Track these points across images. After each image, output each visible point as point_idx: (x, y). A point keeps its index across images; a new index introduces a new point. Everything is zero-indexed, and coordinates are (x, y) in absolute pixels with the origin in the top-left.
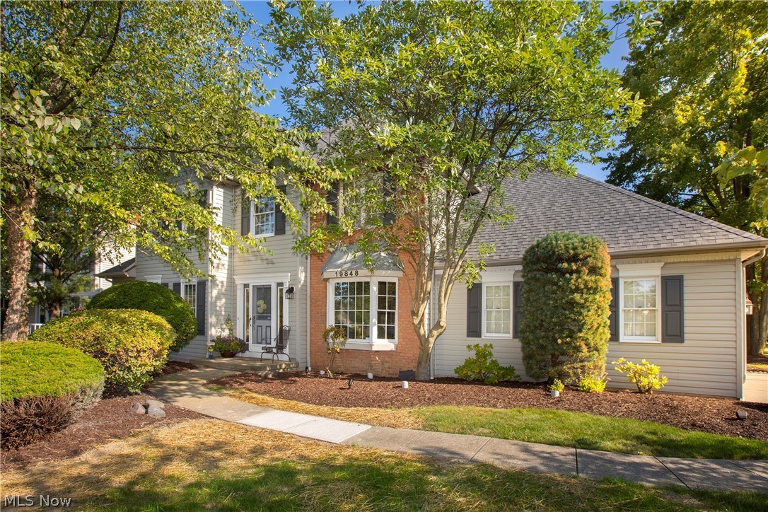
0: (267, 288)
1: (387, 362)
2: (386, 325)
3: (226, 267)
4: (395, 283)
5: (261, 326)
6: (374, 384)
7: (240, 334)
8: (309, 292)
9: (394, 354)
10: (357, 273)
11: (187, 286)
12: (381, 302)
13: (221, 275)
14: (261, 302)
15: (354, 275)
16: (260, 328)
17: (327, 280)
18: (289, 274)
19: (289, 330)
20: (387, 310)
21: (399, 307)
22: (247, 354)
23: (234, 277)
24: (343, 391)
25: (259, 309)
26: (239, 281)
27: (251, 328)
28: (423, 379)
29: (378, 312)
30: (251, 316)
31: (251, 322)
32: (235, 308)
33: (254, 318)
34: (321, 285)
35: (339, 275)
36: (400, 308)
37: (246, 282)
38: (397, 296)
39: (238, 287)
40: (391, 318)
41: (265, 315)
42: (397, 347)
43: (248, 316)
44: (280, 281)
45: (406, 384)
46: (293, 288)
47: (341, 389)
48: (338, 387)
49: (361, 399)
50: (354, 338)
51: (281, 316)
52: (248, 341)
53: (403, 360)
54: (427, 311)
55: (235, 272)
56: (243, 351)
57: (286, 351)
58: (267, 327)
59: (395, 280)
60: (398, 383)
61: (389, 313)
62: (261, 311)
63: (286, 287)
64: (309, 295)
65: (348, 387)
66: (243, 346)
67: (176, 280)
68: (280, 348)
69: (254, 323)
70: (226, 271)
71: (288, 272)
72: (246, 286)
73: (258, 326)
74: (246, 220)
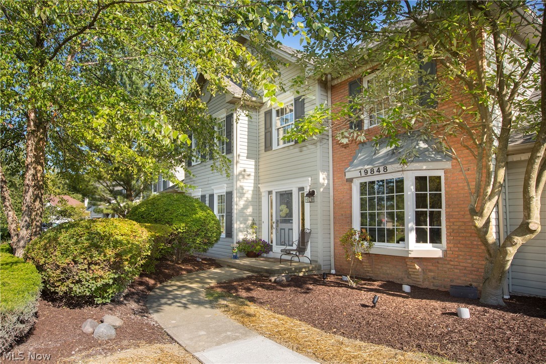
0: (288, 194)
1: (431, 271)
2: (428, 227)
3: (252, 177)
4: (439, 177)
5: (284, 229)
6: (412, 304)
7: (265, 237)
8: (332, 194)
9: (440, 262)
10: (385, 169)
11: (219, 196)
12: (420, 201)
13: (248, 185)
14: (284, 207)
15: (382, 172)
16: (283, 231)
17: (350, 180)
18: (310, 179)
19: (310, 233)
20: (428, 210)
21: (446, 205)
22: (271, 255)
23: (259, 185)
24: (365, 310)
25: (281, 213)
26: (264, 189)
27: (274, 231)
28: (494, 303)
29: (417, 212)
30: (274, 220)
31: (274, 225)
32: (260, 213)
33: (277, 221)
34: (345, 187)
35: (363, 174)
36: (448, 206)
37: (270, 189)
38: (443, 192)
39: (263, 194)
40: (435, 218)
41: (288, 219)
42: (445, 252)
43: (272, 220)
44: (301, 186)
45: (466, 312)
46: (313, 192)
47: (364, 306)
48: (359, 302)
49: (389, 327)
50: (384, 242)
51: (303, 220)
52: (272, 243)
53: (456, 271)
54: (493, 216)
55: (261, 182)
56: (267, 252)
57: (308, 253)
58: (289, 229)
59: (441, 173)
60: (451, 306)
61: (431, 213)
62: (284, 215)
63: (307, 191)
64: (332, 198)
65: (373, 304)
66: (267, 247)
67: (211, 192)
68: (301, 249)
69: (277, 226)
70: (253, 181)
71: (308, 176)
72: (270, 193)
73: (281, 229)
74: (268, 134)
